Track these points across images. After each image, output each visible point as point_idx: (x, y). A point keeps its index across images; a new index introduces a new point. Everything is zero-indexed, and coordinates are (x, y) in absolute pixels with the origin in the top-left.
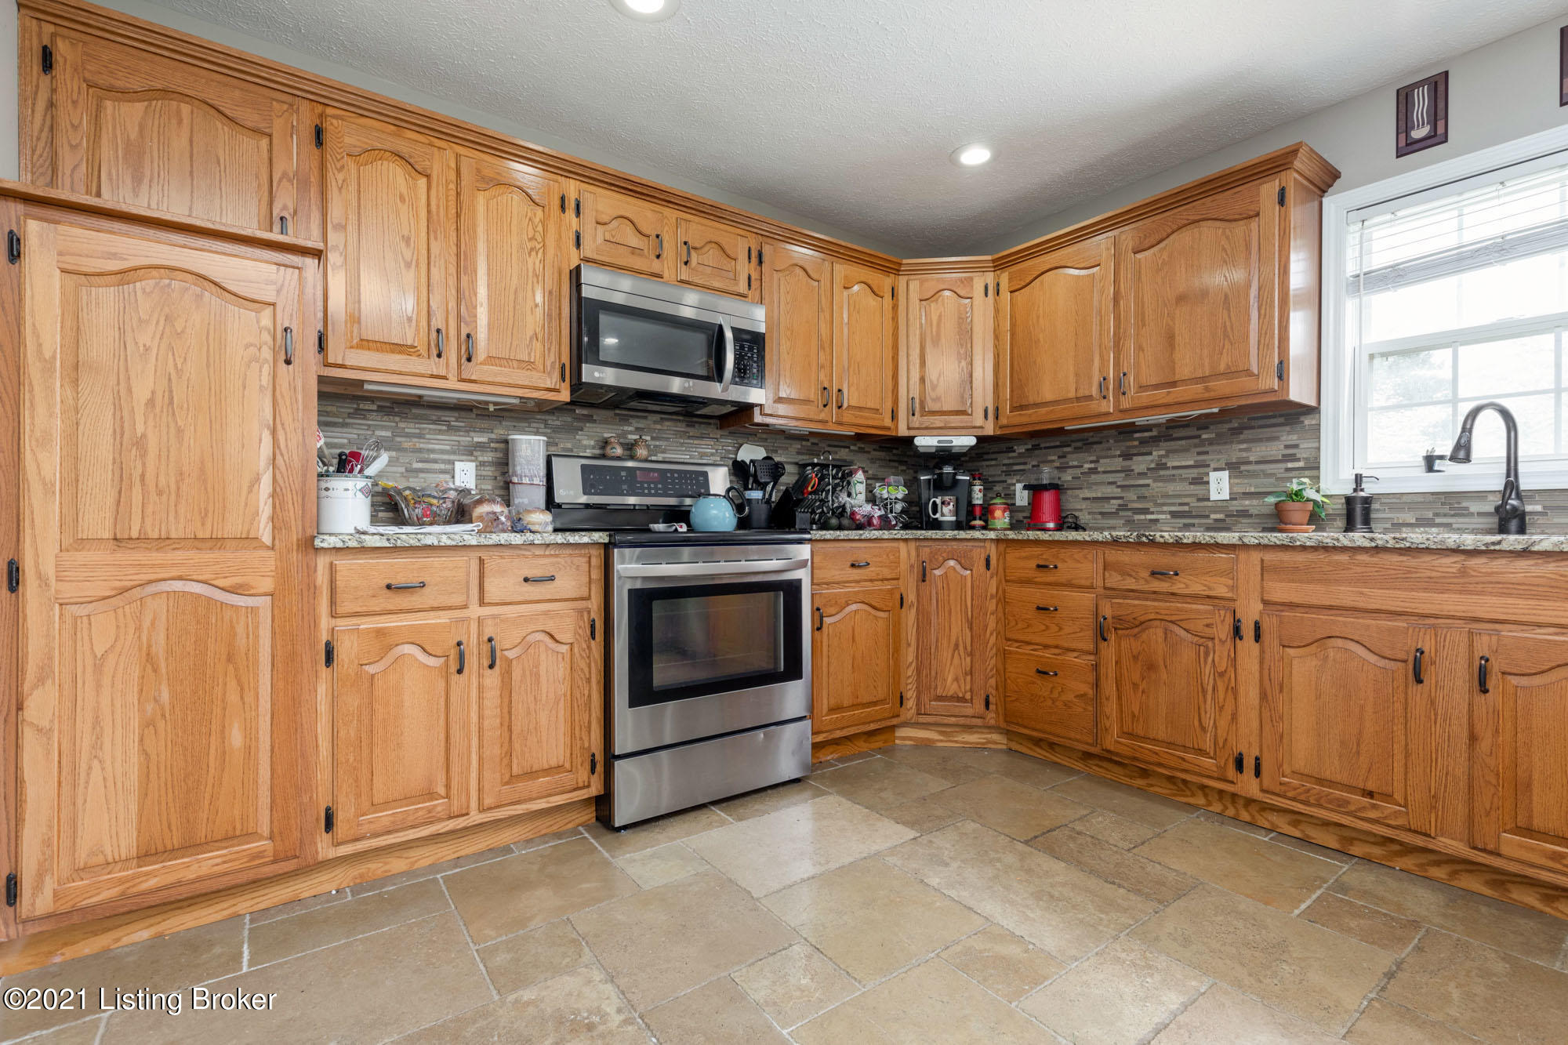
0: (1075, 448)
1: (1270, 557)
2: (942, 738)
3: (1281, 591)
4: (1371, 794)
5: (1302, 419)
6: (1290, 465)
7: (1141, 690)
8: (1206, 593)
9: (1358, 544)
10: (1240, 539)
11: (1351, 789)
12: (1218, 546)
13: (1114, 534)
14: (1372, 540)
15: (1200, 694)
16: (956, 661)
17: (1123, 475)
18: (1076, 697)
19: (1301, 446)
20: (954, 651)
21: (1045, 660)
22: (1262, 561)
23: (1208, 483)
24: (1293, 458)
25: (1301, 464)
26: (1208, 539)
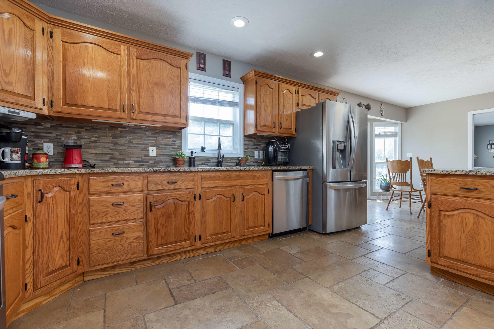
0: (86, 130)
1: (204, 174)
2: (46, 298)
3: (206, 184)
4: (225, 233)
5: (177, 133)
6: (174, 147)
7: (165, 227)
8: (186, 187)
9: (224, 169)
10: (198, 169)
11: (220, 233)
12: (191, 171)
13: (154, 169)
14: (227, 168)
15: (185, 221)
16: (62, 245)
17: (113, 144)
18: (134, 239)
19: (177, 141)
20: (60, 240)
21: (118, 228)
22: (201, 175)
23: (149, 150)
24: (174, 145)
25: (176, 147)
26: (188, 169)
